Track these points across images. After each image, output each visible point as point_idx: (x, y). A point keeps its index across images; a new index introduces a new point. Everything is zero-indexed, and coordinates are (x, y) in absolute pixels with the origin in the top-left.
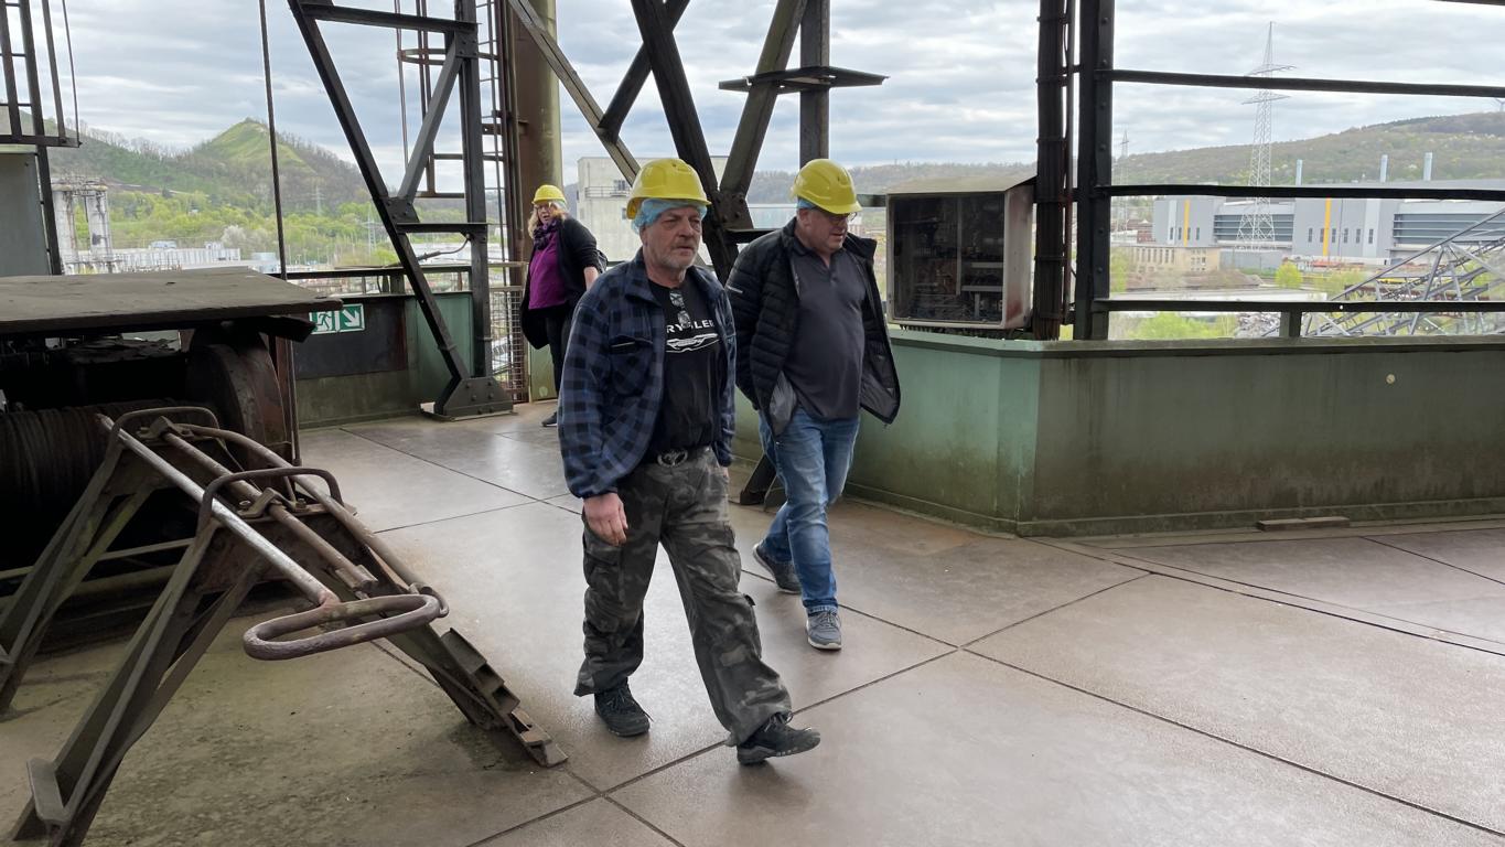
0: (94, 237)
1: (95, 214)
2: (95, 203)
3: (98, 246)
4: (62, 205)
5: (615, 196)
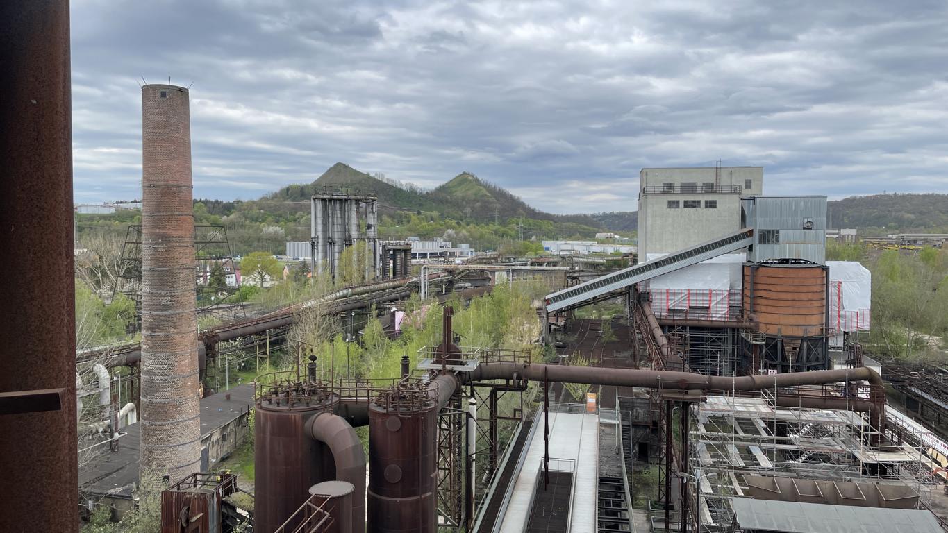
0: (369, 224)
1: (370, 212)
2: (371, 207)
4: (354, 207)
5: (664, 193)
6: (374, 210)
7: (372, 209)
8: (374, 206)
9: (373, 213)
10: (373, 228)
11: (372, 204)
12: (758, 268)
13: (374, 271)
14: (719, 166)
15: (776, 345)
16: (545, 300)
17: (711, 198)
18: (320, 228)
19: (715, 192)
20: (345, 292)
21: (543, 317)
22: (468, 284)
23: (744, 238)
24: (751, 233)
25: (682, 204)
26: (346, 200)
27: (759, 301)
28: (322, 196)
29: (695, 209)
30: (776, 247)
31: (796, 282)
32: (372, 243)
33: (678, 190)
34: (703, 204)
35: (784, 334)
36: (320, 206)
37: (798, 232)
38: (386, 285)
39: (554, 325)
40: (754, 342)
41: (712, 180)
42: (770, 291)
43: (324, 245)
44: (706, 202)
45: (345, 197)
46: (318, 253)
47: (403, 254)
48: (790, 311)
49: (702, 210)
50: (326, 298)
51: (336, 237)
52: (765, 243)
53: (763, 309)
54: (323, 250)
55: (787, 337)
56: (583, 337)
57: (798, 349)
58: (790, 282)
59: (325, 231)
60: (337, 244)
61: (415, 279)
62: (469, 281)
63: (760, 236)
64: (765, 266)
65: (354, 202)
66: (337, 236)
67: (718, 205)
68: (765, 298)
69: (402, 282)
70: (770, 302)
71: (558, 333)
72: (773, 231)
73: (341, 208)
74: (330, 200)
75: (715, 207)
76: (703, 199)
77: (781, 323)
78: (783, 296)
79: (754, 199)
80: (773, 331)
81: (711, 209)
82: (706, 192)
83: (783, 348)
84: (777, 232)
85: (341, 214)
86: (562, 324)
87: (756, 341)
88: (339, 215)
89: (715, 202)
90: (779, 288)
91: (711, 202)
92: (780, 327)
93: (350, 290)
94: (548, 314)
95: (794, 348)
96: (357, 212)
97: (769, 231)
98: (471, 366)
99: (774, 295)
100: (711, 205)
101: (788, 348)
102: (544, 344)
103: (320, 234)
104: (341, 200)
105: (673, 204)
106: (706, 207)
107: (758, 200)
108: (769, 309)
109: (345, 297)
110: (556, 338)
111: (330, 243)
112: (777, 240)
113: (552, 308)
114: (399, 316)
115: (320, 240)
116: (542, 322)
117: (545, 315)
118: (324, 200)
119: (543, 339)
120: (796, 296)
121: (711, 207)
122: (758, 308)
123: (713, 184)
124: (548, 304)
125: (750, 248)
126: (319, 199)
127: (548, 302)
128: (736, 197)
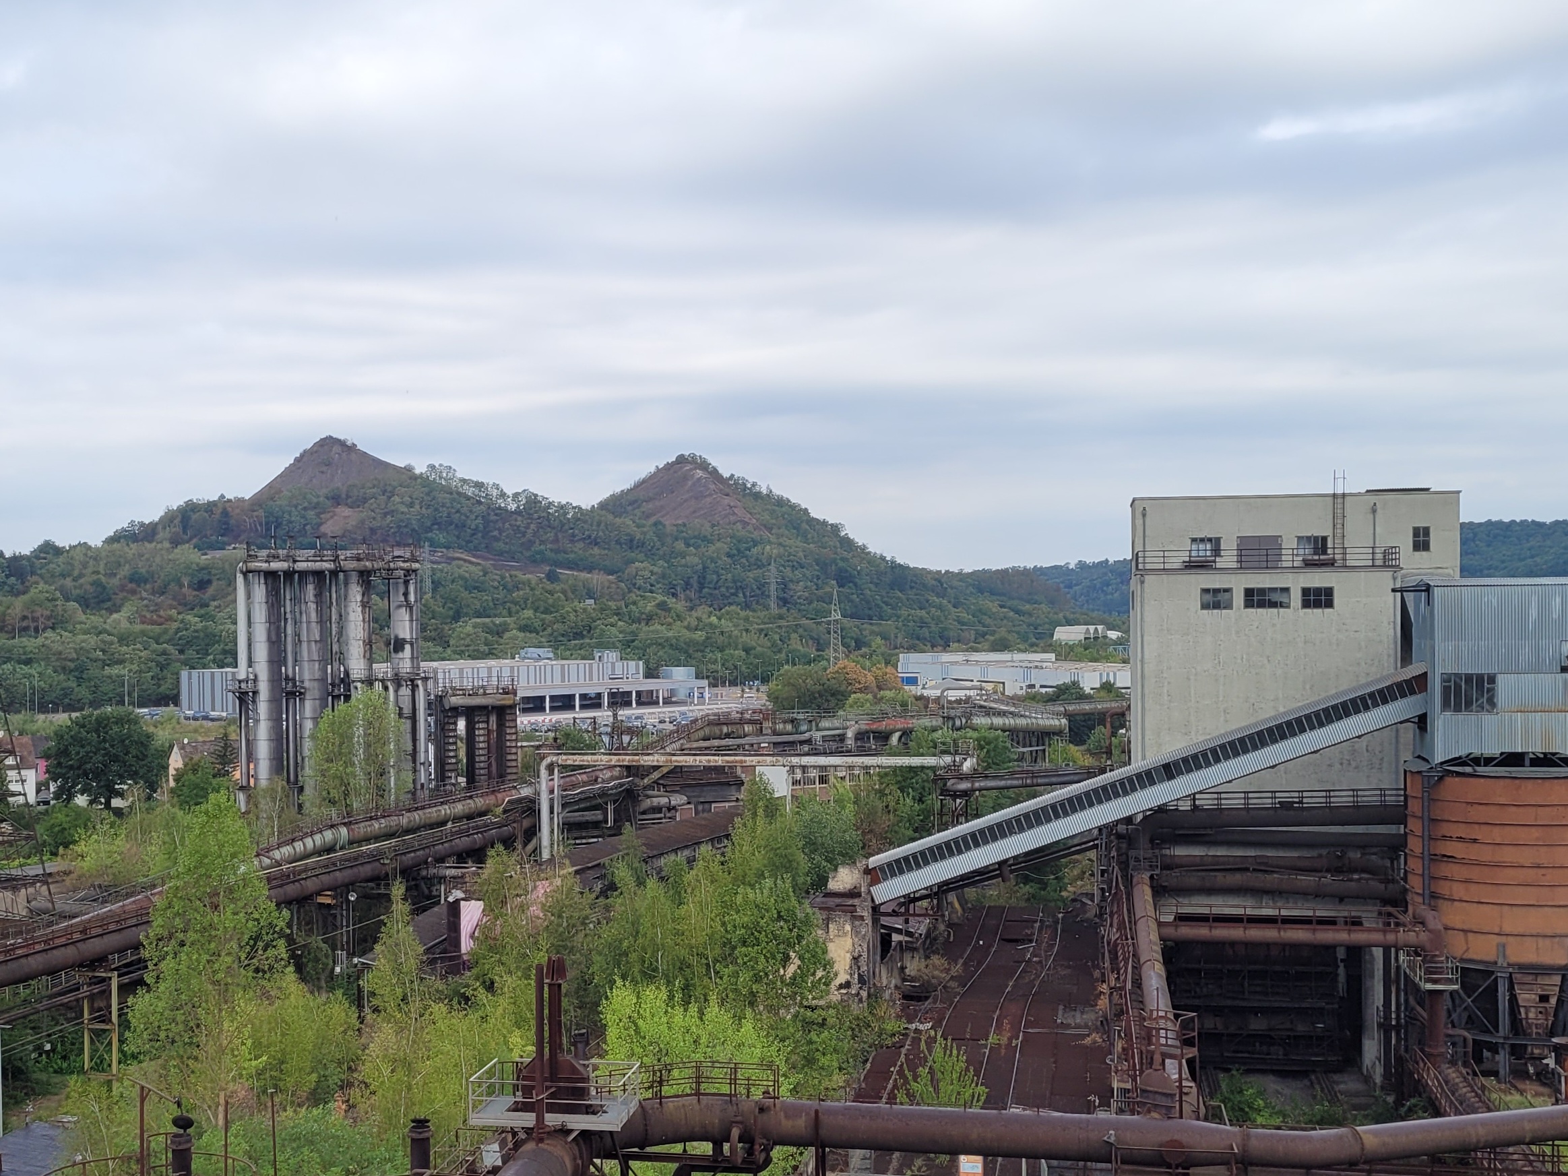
0: (397, 638)
1: (400, 606)
2: (402, 590)
3: (400, 655)
4: (355, 593)
5: (1193, 566)
6: (412, 598)
7: (406, 594)
8: (412, 588)
9: (410, 607)
10: (408, 647)
11: (406, 583)
12: (1441, 778)
13: (415, 771)
14: (1340, 491)
15: (1493, 988)
16: (867, 871)
17: (1317, 579)
18: (262, 652)
19: (1331, 564)
20: (328, 835)
21: (862, 918)
22: (678, 799)
23: (1403, 696)
24: (1418, 684)
25: (1239, 599)
26: (334, 573)
27: (1446, 869)
28: (264, 566)
29: (1275, 610)
30: (1487, 719)
31: (1544, 816)
32: (405, 691)
33: (1228, 559)
34: (1296, 598)
35: (1513, 959)
36: (260, 592)
37: (1547, 679)
38: (445, 810)
39: (899, 931)
40: (1429, 986)
41: (1326, 531)
42: (1475, 841)
43: (274, 700)
44: (1306, 592)
45: (330, 566)
46: (257, 721)
47: (493, 719)
48: (1530, 896)
49: (1295, 614)
50: (277, 855)
51: (307, 676)
52: (1458, 709)
53: (1458, 891)
54: (271, 711)
55: (1524, 968)
56: (980, 964)
57: (1553, 1001)
58: (1527, 816)
59: (277, 659)
60: (308, 696)
61: (526, 792)
62: (682, 789)
63: (1446, 691)
64: (1459, 774)
65: (354, 577)
66: (307, 673)
67: (1336, 602)
68: (1463, 862)
69: (490, 800)
70: (1474, 873)
71: (907, 956)
72: (1480, 677)
73: (319, 595)
74: (289, 574)
75: (1329, 604)
76: (1297, 582)
77: (1507, 929)
78: (1508, 855)
79: (1428, 589)
80: (1482, 950)
81: (1318, 611)
82: (1308, 564)
83: (1513, 999)
84: (1492, 679)
85: (320, 612)
86: (923, 930)
87: (1435, 982)
88: (313, 615)
89: (1329, 592)
90: (1497, 835)
91: (1318, 591)
92: (1503, 939)
93: (344, 831)
94: (875, 909)
95: (1544, 998)
96: (364, 605)
97: (1469, 678)
98: (612, 1119)
99: (1485, 854)
100: (1319, 599)
101: (1526, 997)
102: (864, 994)
103: (262, 669)
104: (319, 574)
105: (1215, 600)
106: (1306, 604)
107: (1437, 592)
108: (1475, 892)
109: (330, 849)
110: (903, 968)
111: (291, 695)
112: (1492, 703)
113: (889, 890)
114: (471, 913)
115: (264, 688)
116: (857, 933)
117: (867, 914)
118: (270, 575)
119: (862, 980)
120: (1543, 856)
121: (1317, 604)
122: (1443, 888)
123: (1324, 539)
124: (875, 881)
125: (1422, 722)
126: (258, 572)
127: (875, 875)
128: (1385, 580)
